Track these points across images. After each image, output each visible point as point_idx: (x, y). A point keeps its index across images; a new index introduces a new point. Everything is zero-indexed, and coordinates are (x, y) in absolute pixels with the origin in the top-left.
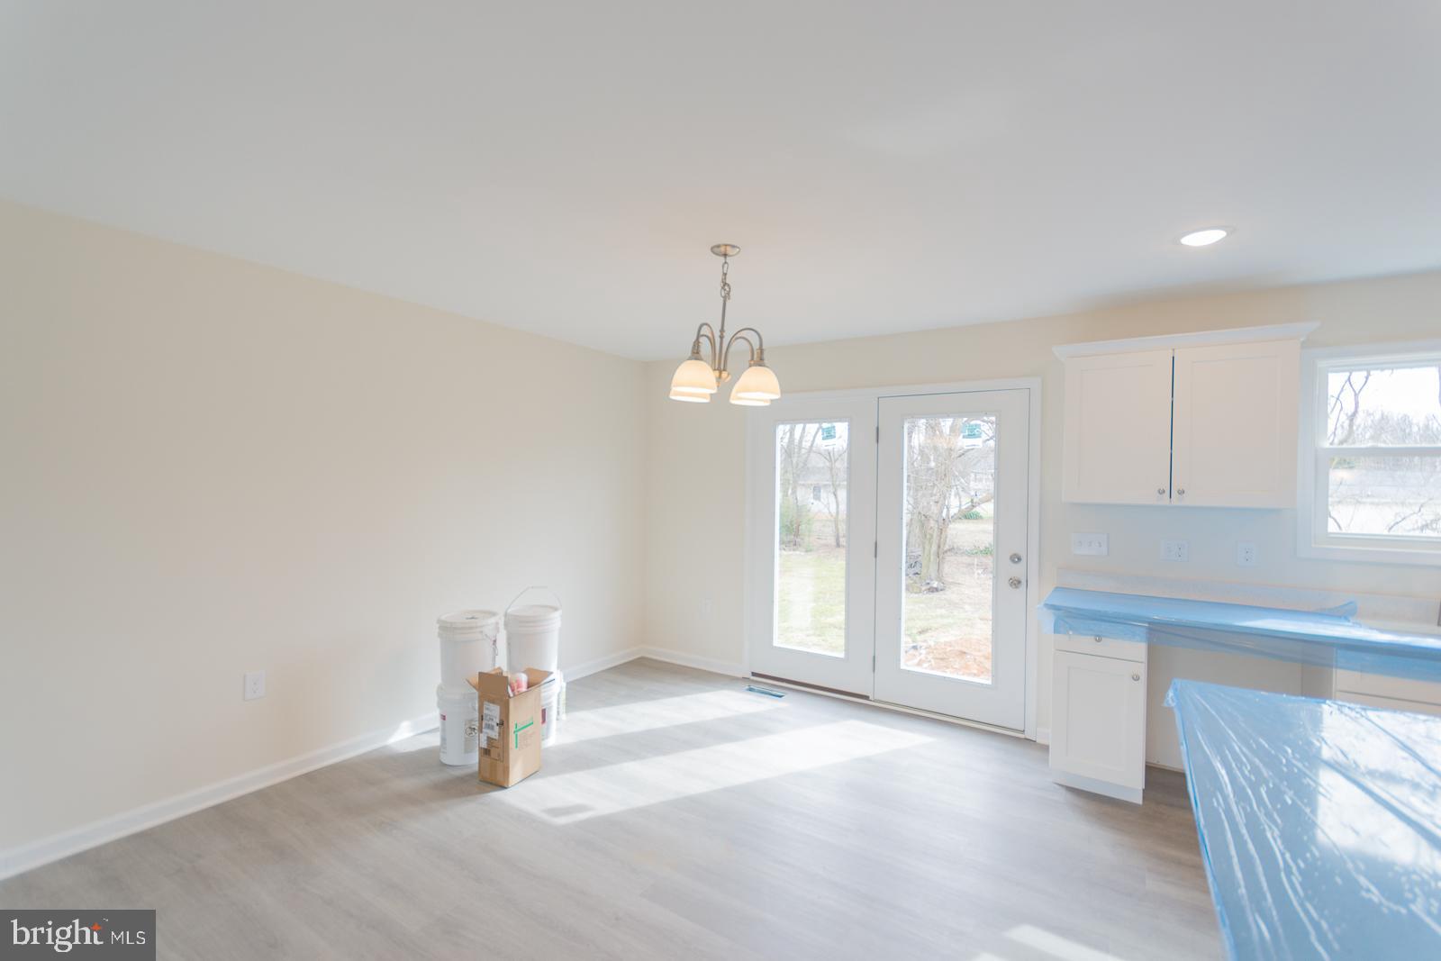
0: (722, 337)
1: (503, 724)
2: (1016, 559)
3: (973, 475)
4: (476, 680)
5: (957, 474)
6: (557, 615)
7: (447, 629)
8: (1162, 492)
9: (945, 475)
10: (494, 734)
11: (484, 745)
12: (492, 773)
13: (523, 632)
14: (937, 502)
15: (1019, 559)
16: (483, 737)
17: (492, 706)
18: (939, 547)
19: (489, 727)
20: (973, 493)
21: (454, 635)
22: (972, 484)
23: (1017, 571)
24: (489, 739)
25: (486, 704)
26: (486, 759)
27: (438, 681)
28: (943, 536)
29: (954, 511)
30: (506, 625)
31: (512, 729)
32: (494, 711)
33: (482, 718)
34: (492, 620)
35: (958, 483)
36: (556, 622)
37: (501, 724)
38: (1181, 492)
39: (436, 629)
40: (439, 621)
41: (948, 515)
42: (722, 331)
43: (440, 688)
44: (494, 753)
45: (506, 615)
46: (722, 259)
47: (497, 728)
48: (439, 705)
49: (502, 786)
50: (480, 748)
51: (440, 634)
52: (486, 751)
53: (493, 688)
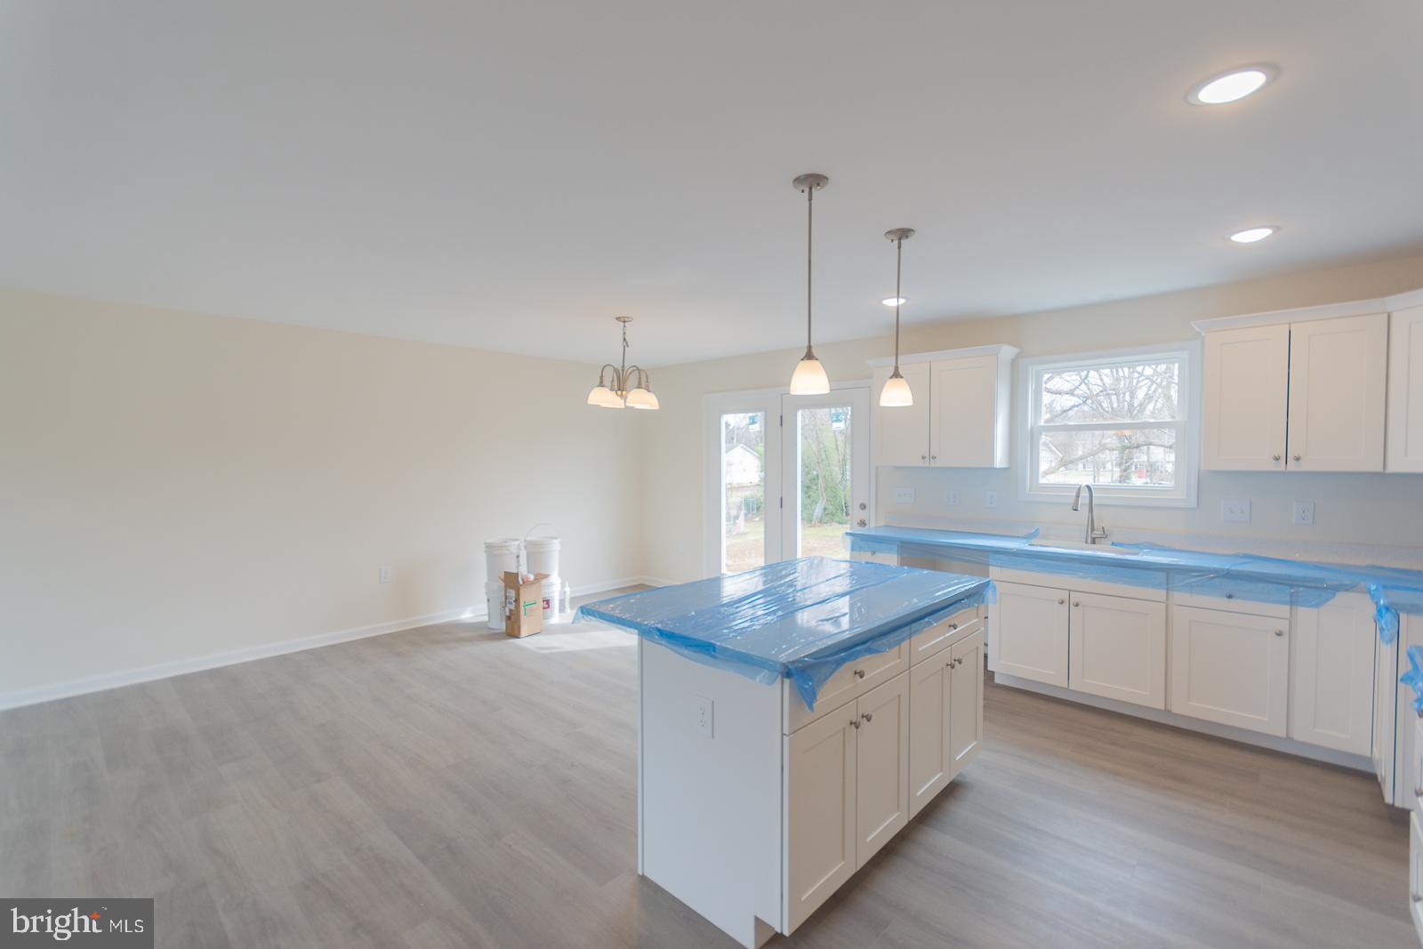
0: (623, 371)
1: (517, 601)
4: (502, 575)
6: (556, 541)
7: (489, 547)
10: (512, 607)
11: (508, 614)
12: (512, 631)
13: (536, 552)
16: (507, 609)
17: (511, 591)
19: (510, 603)
24: (510, 610)
25: (508, 590)
26: (509, 621)
27: (486, 580)
30: (526, 547)
31: (522, 604)
32: (512, 593)
33: (506, 599)
34: (516, 543)
36: (556, 546)
37: (516, 601)
39: (484, 548)
40: (485, 543)
42: (623, 366)
43: (487, 585)
44: (513, 618)
45: (525, 541)
46: (622, 324)
47: (514, 603)
48: (487, 593)
49: (517, 636)
50: (506, 616)
51: (486, 552)
52: (509, 618)
53: (511, 581)
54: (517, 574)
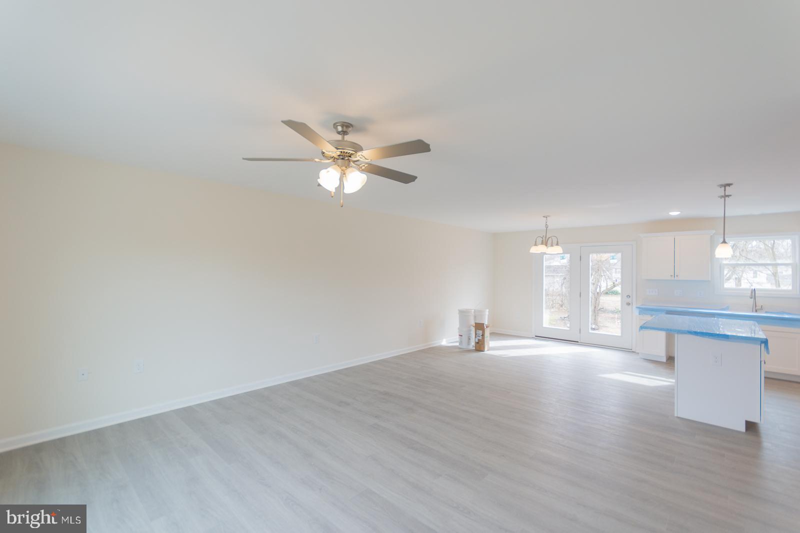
1: (483, 335)
2: (629, 296)
3: (614, 270)
4: (473, 324)
5: (604, 269)
7: (462, 312)
8: (671, 276)
9: (598, 270)
10: (480, 338)
11: (477, 341)
12: (480, 349)
14: (594, 284)
15: (630, 297)
16: (477, 339)
17: (479, 331)
18: (595, 307)
19: (479, 336)
20: (614, 279)
21: (463, 314)
22: (614, 274)
23: (629, 300)
24: (479, 340)
25: (477, 331)
26: (478, 345)
27: (458, 326)
28: (597, 302)
29: (602, 289)
31: (485, 336)
32: (480, 332)
33: (476, 334)
35: (605, 274)
38: (677, 276)
39: (458, 312)
40: (459, 310)
41: (600, 290)
43: (459, 329)
44: (480, 343)
46: (546, 219)
47: (481, 336)
48: (459, 332)
49: (482, 351)
50: (475, 342)
51: (459, 314)
52: (478, 343)
53: (479, 327)
54: (483, 324)
